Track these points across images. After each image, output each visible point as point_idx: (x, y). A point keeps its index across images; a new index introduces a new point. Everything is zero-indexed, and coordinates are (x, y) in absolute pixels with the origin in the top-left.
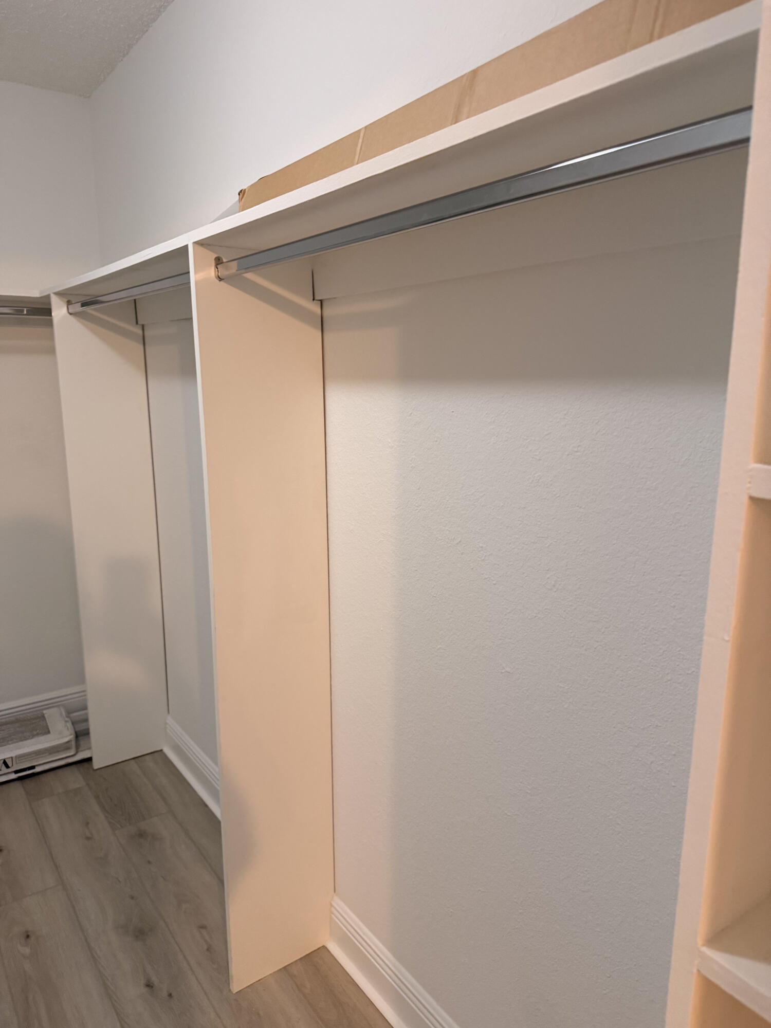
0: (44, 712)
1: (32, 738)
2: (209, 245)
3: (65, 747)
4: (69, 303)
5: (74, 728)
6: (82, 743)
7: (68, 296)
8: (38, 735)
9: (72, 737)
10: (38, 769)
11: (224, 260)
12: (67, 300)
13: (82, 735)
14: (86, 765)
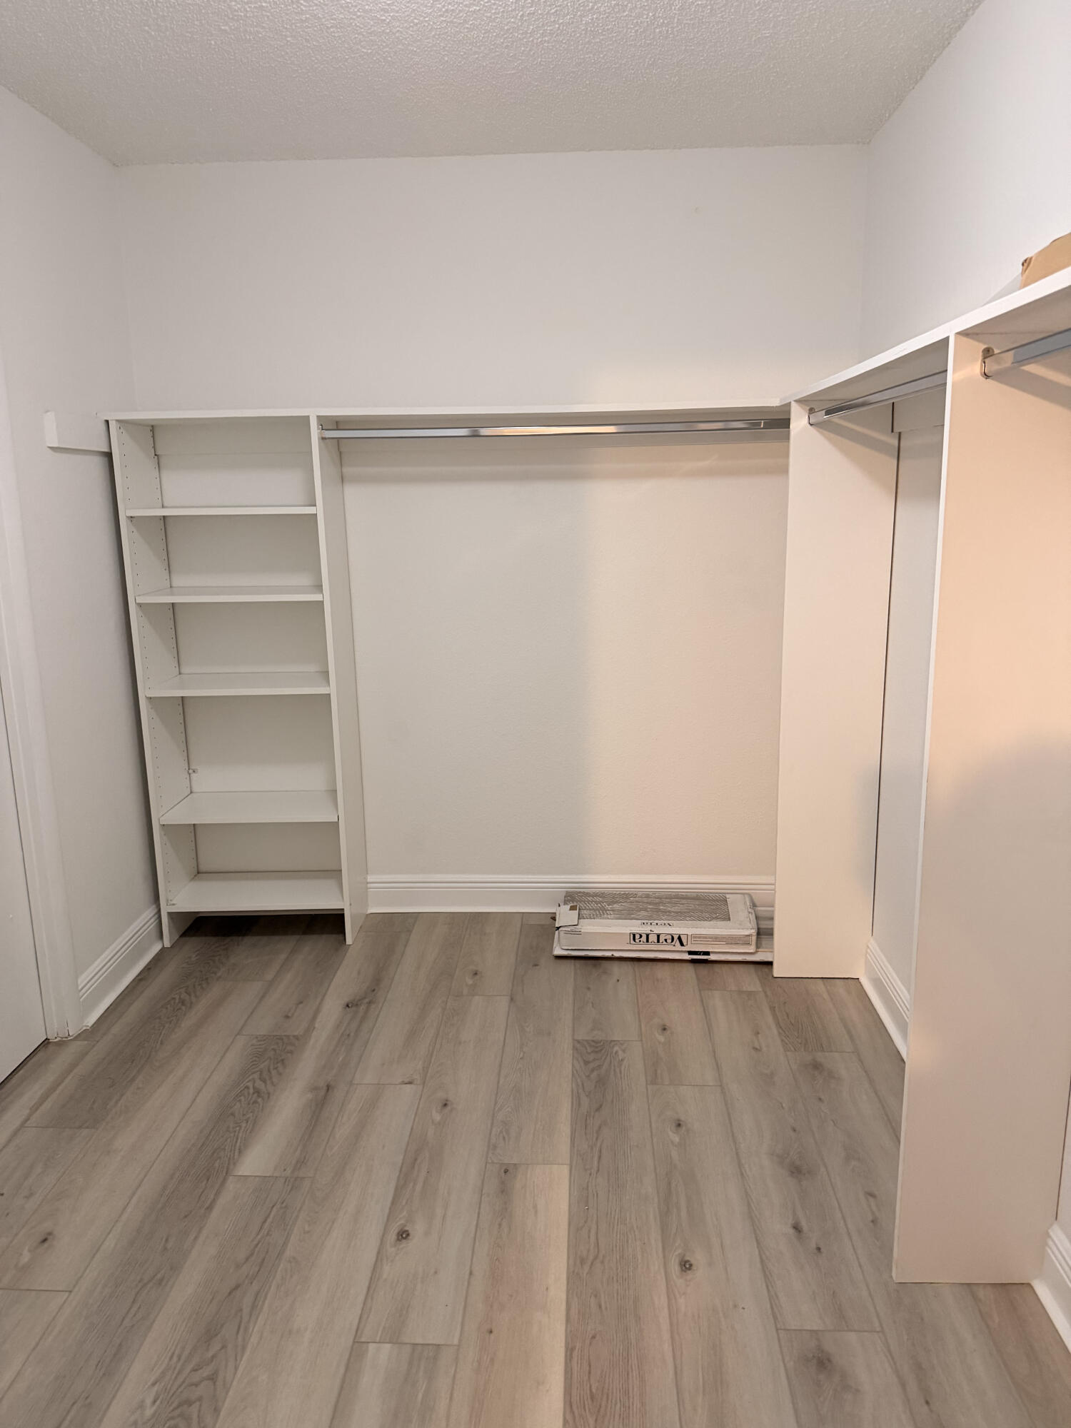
0: (728, 896)
1: (710, 921)
2: (977, 334)
3: (744, 941)
4: (811, 411)
5: (758, 924)
6: (764, 942)
7: (811, 403)
8: (717, 918)
9: (753, 932)
10: (712, 957)
11: (996, 351)
12: (808, 408)
13: (764, 933)
14: (765, 969)
